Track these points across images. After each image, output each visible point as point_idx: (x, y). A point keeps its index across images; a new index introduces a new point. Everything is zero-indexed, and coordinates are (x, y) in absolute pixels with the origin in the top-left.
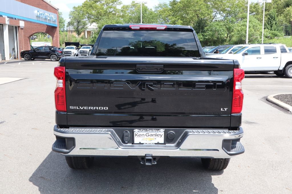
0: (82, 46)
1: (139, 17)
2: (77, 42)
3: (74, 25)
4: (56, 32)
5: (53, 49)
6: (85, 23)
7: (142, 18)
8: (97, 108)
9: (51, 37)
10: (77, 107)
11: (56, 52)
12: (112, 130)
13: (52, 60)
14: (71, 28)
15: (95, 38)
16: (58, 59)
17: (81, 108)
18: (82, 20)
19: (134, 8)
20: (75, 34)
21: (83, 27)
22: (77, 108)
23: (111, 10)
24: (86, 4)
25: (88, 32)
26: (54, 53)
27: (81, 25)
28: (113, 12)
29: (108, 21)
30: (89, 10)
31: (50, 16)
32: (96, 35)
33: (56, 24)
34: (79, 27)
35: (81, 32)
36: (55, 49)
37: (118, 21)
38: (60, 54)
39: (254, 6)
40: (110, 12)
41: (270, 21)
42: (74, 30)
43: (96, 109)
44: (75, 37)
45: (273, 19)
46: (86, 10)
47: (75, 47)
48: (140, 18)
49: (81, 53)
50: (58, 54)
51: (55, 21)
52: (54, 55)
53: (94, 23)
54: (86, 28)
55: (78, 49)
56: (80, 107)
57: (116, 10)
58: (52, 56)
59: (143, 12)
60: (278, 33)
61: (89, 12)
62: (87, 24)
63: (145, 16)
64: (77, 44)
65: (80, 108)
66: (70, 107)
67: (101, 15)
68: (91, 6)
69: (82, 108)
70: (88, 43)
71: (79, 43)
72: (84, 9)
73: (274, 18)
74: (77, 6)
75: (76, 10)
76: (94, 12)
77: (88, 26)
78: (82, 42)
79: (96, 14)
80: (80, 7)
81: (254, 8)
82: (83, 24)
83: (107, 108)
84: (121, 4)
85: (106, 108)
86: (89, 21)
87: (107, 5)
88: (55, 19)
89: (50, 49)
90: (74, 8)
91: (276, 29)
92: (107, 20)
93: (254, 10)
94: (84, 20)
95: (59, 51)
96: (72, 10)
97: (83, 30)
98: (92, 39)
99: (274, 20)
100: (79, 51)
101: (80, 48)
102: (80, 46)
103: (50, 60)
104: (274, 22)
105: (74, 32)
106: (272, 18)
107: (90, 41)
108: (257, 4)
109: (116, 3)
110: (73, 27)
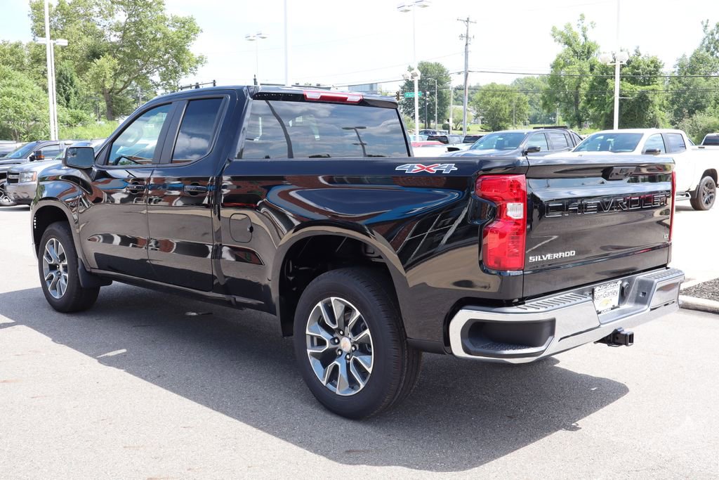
39: (12, 50)
41: (64, 87)
45: (68, 84)
60: (85, 115)
66: (531, 258)
73: (71, 79)
81: (10, 55)
91: (79, 106)
93: (13, 59)
99: (71, 84)
104: (73, 90)
106: (67, 81)
108: (17, 46)
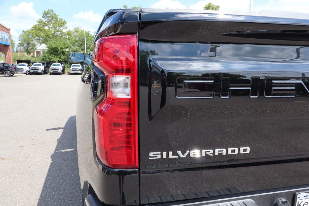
0: (33, 63)
1: (83, 39)
2: (28, 60)
3: (24, 46)
4: (9, 50)
5: (6, 65)
6: (34, 44)
7: (86, 40)
8: (224, 152)
9: (4, 55)
10: (171, 153)
11: (9, 68)
12: (250, 201)
13: (6, 75)
14: (22, 48)
15: (45, 57)
16: (12, 75)
17: (182, 156)
18: (31, 42)
19: (76, 33)
20: (25, 54)
21: (33, 48)
22: (171, 156)
23: (58, 33)
24: (35, 28)
25: (37, 52)
26: (8, 69)
27: (30, 46)
28: (60, 35)
29: (56, 43)
30: (38, 33)
31: (2, 35)
32: (45, 54)
33: (8, 43)
34: (29, 48)
35: (31, 52)
36: (9, 65)
37: (65, 42)
38: (13, 70)
40: (57, 35)
42: (24, 50)
43: (220, 154)
44: (26, 57)
46: (35, 32)
47: (26, 64)
48: (84, 41)
49: (32, 69)
50: (11, 70)
51: (7, 40)
52: (7, 71)
53: (43, 44)
54: (35, 48)
55: (29, 66)
56: (179, 153)
57: (63, 33)
58: (5, 72)
59: (86, 35)
61: (38, 34)
62: (36, 46)
63: (88, 39)
64: (28, 62)
65: (178, 155)
66: (151, 154)
67: (49, 37)
68: (40, 30)
69: (183, 153)
70: (38, 61)
71: (30, 61)
72: (34, 31)
74: (26, 31)
75: (25, 34)
76: (42, 35)
77: (37, 47)
78: (32, 60)
79: (44, 36)
80: (28, 31)
82: (32, 46)
83: (248, 149)
84: (67, 28)
85: (245, 150)
86: (38, 42)
87: (54, 29)
88: (7, 38)
89: (3, 65)
90: (23, 31)
92: (55, 41)
94: (33, 42)
95: (13, 67)
96: (22, 34)
97: (32, 50)
98: (42, 58)
100: (31, 68)
101: (31, 66)
102: (31, 64)
103: (4, 75)
105: (24, 52)
107: (41, 59)
109: (62, 27)
110: (23, 48)
